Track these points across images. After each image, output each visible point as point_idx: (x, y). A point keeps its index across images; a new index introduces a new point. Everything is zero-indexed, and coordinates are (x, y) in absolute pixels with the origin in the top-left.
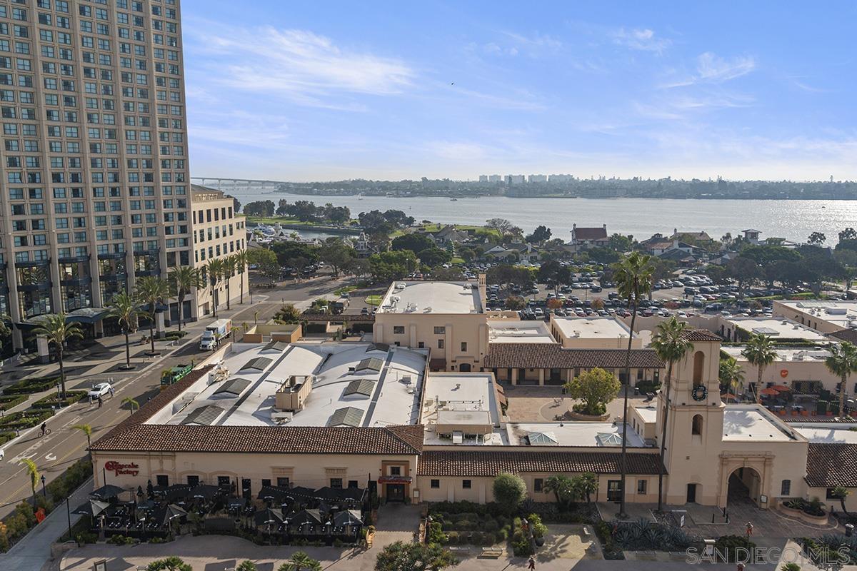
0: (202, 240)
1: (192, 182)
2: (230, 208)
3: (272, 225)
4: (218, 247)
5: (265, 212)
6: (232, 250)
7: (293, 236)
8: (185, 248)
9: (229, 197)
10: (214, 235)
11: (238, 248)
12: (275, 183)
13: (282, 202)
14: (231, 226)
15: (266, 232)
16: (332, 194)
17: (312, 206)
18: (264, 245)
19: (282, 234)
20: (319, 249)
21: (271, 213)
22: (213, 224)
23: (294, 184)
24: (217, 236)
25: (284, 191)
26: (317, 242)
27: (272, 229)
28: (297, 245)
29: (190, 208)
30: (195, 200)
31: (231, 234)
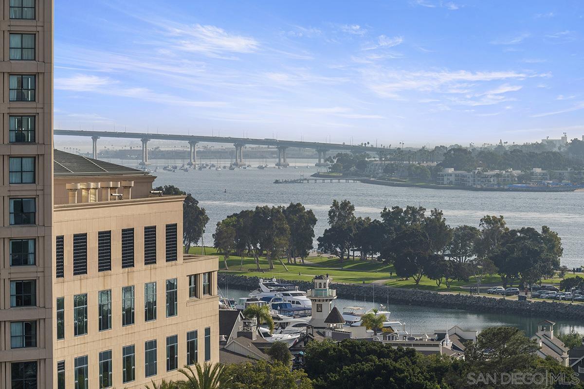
0: (81, 329)
1: (59, 143)
2: (171, 230)
3: (305, 286)
4: (129, 351)
5: (283, 242)
6: (172, 364)
7: (371, 322)
8: (26, 355)
9: (171, 191)
10: (117, 316)
11: (192, 358)
12: (321, 148)
13: (342, 210)
14: (171, 286)
15: (283, 308)
16: (503, 185)
17: (436, 225)
18: (277, 351)
19: (334, 316)
20: (456, 366)
21: (301, 245)
22: (117, 279)
23: (382, 152)
24: (128, 318)
25: (347, 175)
26: (448, 343)
27: (305, 300)
28: (382, 352)
29: (47, 224)
30: (64, 202)
31: (172, 311)
